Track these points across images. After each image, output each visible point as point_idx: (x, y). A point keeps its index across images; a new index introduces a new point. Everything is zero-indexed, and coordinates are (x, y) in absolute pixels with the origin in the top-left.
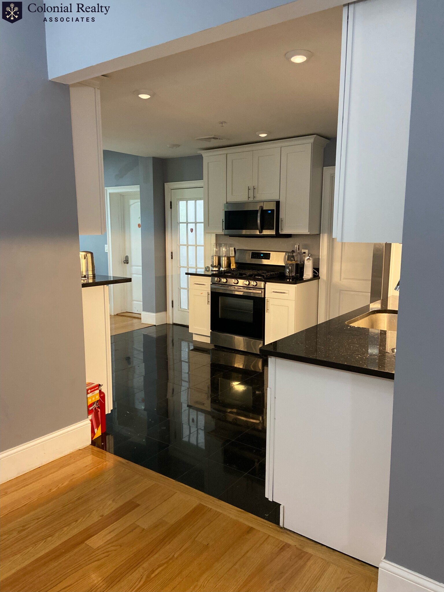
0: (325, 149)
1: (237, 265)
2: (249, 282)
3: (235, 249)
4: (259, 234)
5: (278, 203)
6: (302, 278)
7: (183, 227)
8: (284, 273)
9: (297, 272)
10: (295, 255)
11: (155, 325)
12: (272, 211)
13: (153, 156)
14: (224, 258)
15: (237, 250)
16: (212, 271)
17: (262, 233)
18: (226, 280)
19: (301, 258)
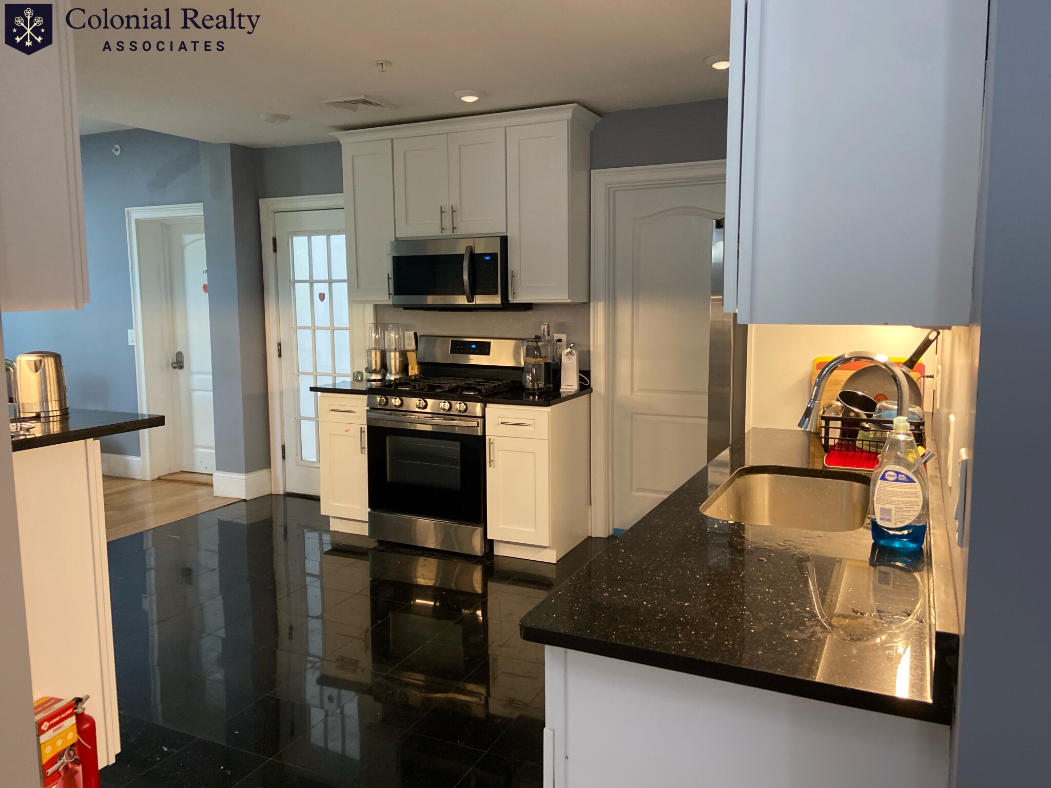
0: (592, 136)
1: (421, 367)
2: (450, 404)
3: (415, 334)
4: (467, 303)
5: (504, 240)
6: (559, 391)
7: (301, 290)
8: (521, 382)
9: (547, 381)
10: (542, 345)
11: (245, 500)
12: (493, 256)
13: (232, 142)
14: (393, 354)
15: (420, 336)
16: (369, 381)
17: (473, 302)
18: (400, 402)
19: (555, 350)
